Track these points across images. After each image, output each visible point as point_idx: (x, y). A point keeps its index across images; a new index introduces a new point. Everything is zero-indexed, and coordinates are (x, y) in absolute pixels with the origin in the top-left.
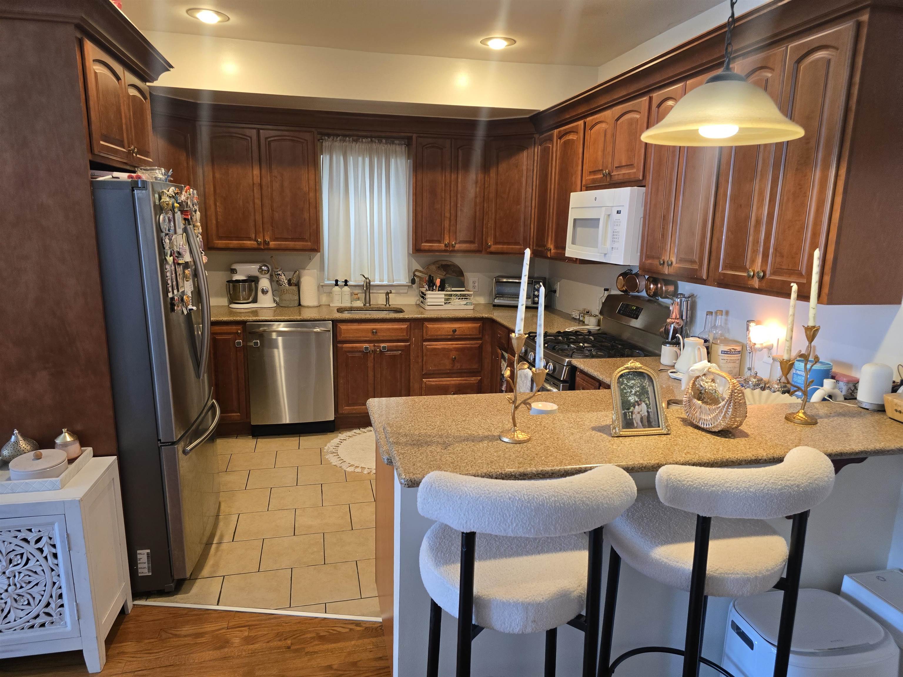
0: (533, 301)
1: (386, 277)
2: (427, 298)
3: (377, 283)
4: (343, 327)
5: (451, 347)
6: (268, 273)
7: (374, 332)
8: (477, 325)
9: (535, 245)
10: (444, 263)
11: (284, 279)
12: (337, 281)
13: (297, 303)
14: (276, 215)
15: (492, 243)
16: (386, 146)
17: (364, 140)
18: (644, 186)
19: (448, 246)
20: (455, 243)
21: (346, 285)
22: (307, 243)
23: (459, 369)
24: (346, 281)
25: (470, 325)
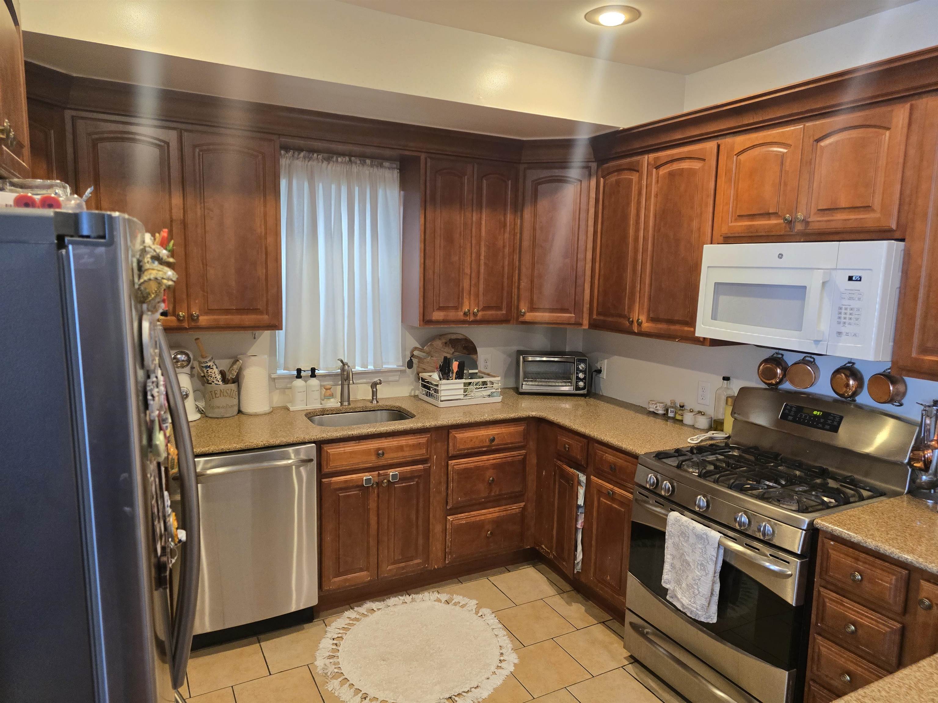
0: (576, 386)
1: (371, 359)
2: (441, 390)
3: (358, 368)
4: (332, 450)
5: (488, 463)
6: (187, 365)
7: (379, 453)
8: (520, 428)
9: (595, 312)
10: (454, 337)
11: (215, 373)
12: (299, 371)
13: (236, 409)
14: (211, 272)
15: (526, 310)
16: (371, 169)
17: (339, 159)
18: (902, 240)
19: (467, 315)
20: (478, 311)
21: (313, 375)
22: (261, 317)
23: (499, 495)
24: (313, 370)
25: (512, 429)
